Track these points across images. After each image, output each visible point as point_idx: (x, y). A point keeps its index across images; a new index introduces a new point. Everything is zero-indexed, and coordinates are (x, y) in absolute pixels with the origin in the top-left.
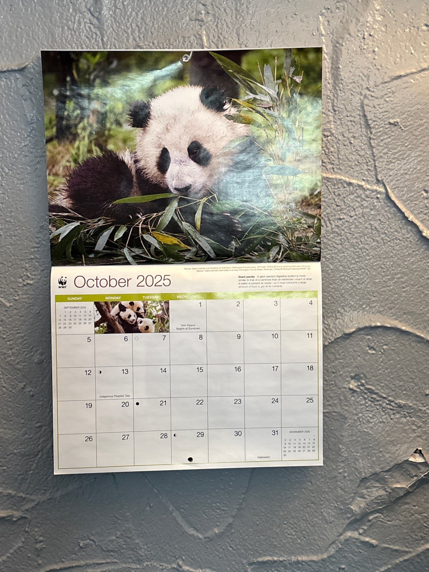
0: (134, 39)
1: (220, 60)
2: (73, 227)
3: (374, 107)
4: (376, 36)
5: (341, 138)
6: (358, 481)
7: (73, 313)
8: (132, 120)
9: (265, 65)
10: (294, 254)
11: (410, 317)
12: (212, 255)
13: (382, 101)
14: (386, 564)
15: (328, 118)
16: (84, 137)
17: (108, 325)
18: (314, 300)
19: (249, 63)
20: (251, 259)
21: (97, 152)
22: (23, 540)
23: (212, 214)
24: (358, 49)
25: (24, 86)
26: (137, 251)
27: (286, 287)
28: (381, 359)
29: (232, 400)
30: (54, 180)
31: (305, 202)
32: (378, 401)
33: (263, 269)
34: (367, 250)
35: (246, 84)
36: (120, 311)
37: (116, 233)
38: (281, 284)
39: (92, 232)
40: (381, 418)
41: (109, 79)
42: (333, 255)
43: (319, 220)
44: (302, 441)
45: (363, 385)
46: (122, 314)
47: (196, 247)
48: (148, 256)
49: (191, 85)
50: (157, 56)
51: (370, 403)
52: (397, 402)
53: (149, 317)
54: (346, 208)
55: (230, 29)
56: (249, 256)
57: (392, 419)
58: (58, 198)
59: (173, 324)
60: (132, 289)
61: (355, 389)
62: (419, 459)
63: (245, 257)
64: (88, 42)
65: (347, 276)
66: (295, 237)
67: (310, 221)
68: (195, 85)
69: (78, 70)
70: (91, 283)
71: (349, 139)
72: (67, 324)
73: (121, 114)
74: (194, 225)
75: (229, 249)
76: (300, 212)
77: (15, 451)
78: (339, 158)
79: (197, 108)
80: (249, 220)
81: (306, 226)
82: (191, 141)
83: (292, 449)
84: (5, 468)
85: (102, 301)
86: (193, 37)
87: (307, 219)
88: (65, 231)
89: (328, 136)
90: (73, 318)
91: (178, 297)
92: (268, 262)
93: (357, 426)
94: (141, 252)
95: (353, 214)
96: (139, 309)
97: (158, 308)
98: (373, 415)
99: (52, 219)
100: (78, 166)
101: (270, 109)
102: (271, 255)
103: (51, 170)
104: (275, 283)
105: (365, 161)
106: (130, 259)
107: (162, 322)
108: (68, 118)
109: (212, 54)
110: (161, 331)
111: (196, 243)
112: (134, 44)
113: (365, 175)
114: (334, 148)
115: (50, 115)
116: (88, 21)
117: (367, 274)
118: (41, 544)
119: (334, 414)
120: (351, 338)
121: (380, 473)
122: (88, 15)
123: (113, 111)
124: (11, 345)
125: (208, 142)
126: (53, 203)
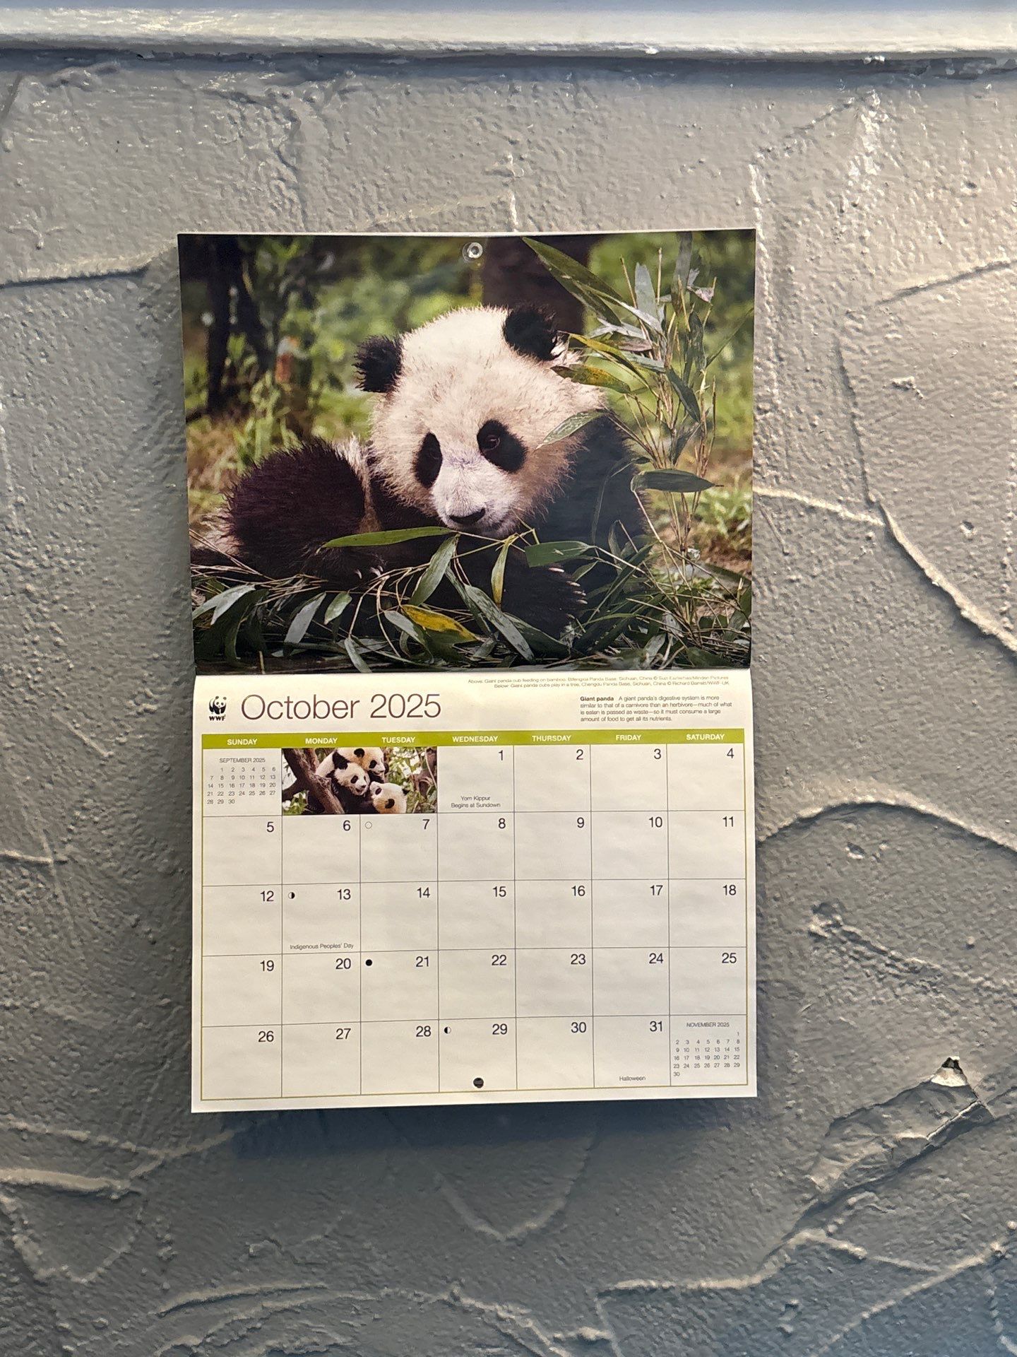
0: (370, 213)
1: (546, 254)
2: (241, 595)
3: (863, 352)
4: (866, 207)
5: (792, 414)
6: (827, 1124)
7: (237, 773)
8: (363, 376)
9: (638, 265)
10: (696, 652)
11: (935, 784)
12: (527, 653)
13: (877, 340)
14: (882, 1298)
15: (767, 375)
16: (264, 413)
17: (309, 796)
18: (737, 747)
19: (603, 261)
20: (605, 661)
21: (290, 441)
22: (132, 1239)
23: (526, 570)
24: (829, 235)
25: (142, 305)
26: (372, 645)
27: (679, 722)
28: (875, 873)
29: (566, 956)
30: (202, 499)
31: (718, 546)
32: (869, 958)
33: (631, 682)
34: (847, 645)
35: (598, 304)
36: (336, 768)
37: (329, 609)
38: (669, 715)
39: (279, 605)
40: (874, 994)
41: (317, 292)
42: (776, 656)
43: (747, 582)
44: (713, 1045)
45: (837, 925)
46: (341, 775)
47: (494, 639)
48: (394, 653)
49: (485, 306)
50: (414, 245)
51: (851, 962)
52: (908, 960)
53: (394, 781)
54: (802, 560)
55: (565, 191)
56: (601, 656)
57: (897, 996)
58: (210, 535)
59: (444, 797)
60: (360, 723)
61: (821, 932)
62: (952, 1080)
63: (594, 657)
64: (275, 218)
65: (804, 699)
66: (697, 618)
67: (728, 585)
68: (492, 306)
69: (254, 275)
70: (275, 710)
71: (809, 417)
72: (226, 793)
73: (341, 364)
74: (488, 589)
75: (561, 642)
76: (708, 566)
77: (117, 1056)
78: (788, 456)
79: (496, 352)
81: (720, 596)
82: (484, 420)
83: (692, 1061)
84: (95, 1090)
85: (297, 747)
86: (489, 208)
87: (722, 582)
88: (223, 603)
90: (237, 781)
91: (455, 739)
92: (643, 669)
93: (824, 1011)
94: (380, 647)
95: (817, 570)
96: (373, 763)
97: (413, 762)
98: (860, 989)
99: (198, 579)
100: (251, 469)
101: (646, 356)
102: (648, 655)
103: (196, 479)
104: (656, 712)
105: (842, 463)
106: (356, 660)
107: (423, 792)
108: (233, 371)
109: (529, 242)
110: (421, 810)
111: (494, 629)
112: (369, 221)
113: (841, 492)
114: (779, 435)
115: (195, 365)
116: (275, 175)
117: (846, 695)
118: (169, 1248)
119: (777, 985)
120: (813, 828)
121: (872, 1108)
122: (273, 162)
123: (324, 358)
124: (109, 837)
125: (519, 422)
126: (199, 545)
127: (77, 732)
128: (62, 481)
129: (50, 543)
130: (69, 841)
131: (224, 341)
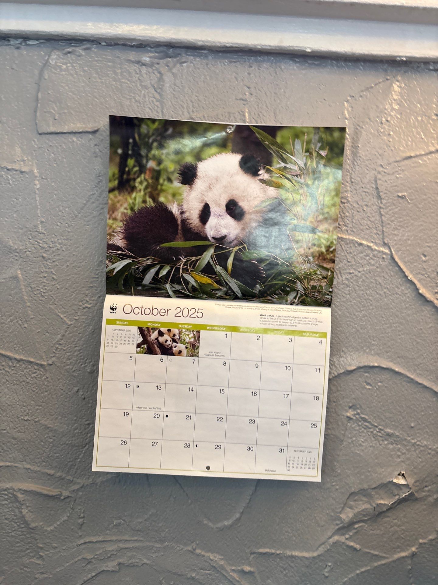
0: (189, 113)
1: (259, 133)
2: (126, 263)
3: (386, 181)
4: (392, 122)
5: (355, 205)
6: (348, 494)
7: (119, 335)
8: (181, 178)
9: (296, 140)
10: (309, 299)
11: (403, 360)
12: (240, 295)
13: (393, 177)
14: (366, 566)
15: (346, 188)
16: (140, 190)
17: (147, 347)
18: (324, 340)
19: (282, 137)
20: (271, 300)
21: (150, 203)
22: (69, 515)
23: (242, 261)
24: (376, 133)
25: (96, 145)
26: (177, 287)
27: (300, 327)
28: (376, 394)
29: (247, 420)
30: (113, 224)
31: (321, 257)
32: (370, 428)
33: (281, 310)
34: (371, 301)
35: (279, 155)
36: (159, 336)
37: (161, 271)
38: (296, 324)
39: (141, 269)
40: (371, 443)
41: (165, 143)
42: (341, 303)
43: (332, 272)
44: (304, 459)
46: (161, 339)
47: (227, 288)
48: (186, 291)
50: (205, 126)
51: (363, 429)
52: (386, 430)
53: (182, 343)
54: (355, 265)
55: (268, 108)
57: (380, 445)
58: (115, 238)
59: (202, 351)
60: (170, 318)
61: (352, 417)
62: (402, 481)
63: (267, 298)
65: (352, 322)
66: (310, 285)
67: (324, 273)
68: (235, 153)
69: (140, 135)
70: (136, 311)
71: (362, 207)
72: (114, 343)
73: (172, 173)
74: (225, 268)
75: (254, 291)
76: (317, 265)
77: (67, 442)
78: (352, 222)
79: (235, 172)
80: (272, 269)
81: (321, 277)
82: (229, 199)
83: (295, 465)
84: (58, 455)
85: (144, 326)
86: (237, 114)
87: (322, 271)
88: (119, 266)
89: (344, 203)
90: (119, 339)
91: (208, 328)
92: (286, 304)
93: (350, 448)
94: (180, 288)
95: (361, 269)
96: (174, 335)
97: (190, 336)
98: (365, 440)
99: (109, 256)
100: (133, 213)
101: (297, 177)
102: (289, 299)
103: (111, 215)
104: (291, 323)
105: (374, 226)
106: (171, 293)
107: (194, 348)
108: (129, 173)
109: (253, 128)
110: (192, 355)
111: (227, 284)
112: (188, 116)
113: (374, 238)
114: (349, 213)
115: (114, 170)
116: (151, 95)
117: (369, 321)
118: (83, 519)
119: (332, 436)
120: (352, 374)
121: (367, 489)
122: (152, 90)
123: (166, 170)
124: (69, 356)
125: (243, 201)
126: (110, 242)
127: (59, 314)
128: (60, 213)
129: (53, 238)
130: (54, 356)
131: (126, 160)
